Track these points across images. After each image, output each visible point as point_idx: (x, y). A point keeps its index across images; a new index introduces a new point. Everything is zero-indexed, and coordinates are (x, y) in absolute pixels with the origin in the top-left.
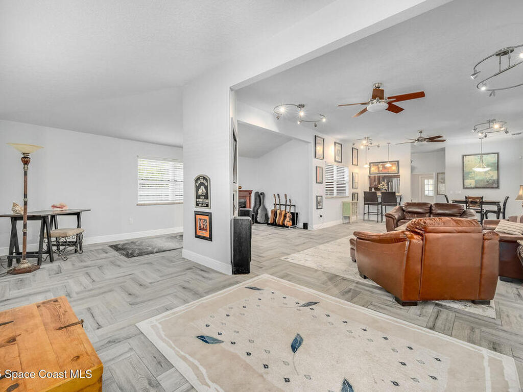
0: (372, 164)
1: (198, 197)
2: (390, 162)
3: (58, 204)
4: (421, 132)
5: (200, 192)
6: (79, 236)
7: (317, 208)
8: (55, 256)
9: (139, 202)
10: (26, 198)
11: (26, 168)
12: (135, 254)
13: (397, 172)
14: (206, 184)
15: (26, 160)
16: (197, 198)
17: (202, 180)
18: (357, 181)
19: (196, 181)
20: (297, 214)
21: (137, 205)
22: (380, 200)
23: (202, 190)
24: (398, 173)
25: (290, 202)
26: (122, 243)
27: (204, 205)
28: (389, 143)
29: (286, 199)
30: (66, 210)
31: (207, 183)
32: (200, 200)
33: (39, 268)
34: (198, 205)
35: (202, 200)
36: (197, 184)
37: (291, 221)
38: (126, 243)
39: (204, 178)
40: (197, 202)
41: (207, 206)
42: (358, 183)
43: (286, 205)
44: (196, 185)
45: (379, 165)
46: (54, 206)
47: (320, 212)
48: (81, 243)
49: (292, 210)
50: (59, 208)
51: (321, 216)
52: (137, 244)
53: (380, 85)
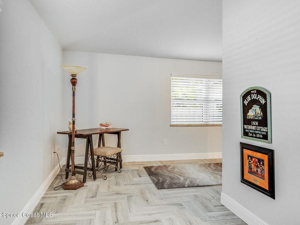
1: (247, 121)
3: (104, 123)
5: (251, 114)
6: (119, 155)
8: (98, 174)
9: (172, 123)
10: (74, 117)
11: (74, 89)
12: (166, 186)
14: (263, 101)
15: (74, 82)
16: (244, 124)
17: (254, 97)
19: (244, 97)
21: (171, 126)
23: (255, 112)
26: (155, 165)
27: (258, 136)
30: (110, 129)
31: (266, 100)
32: (250, 127)
33: (83, 186)
34: (246, 134)
35: (254, 128)
36: (246, 103)
38: (159, 167)
39: (260, 92)
40: (244, 129)
41: (265, 137)
44: (244, 104)
46: (101, 125)
48: (121, 161)
50: (105, 126)
52: (169, 169)
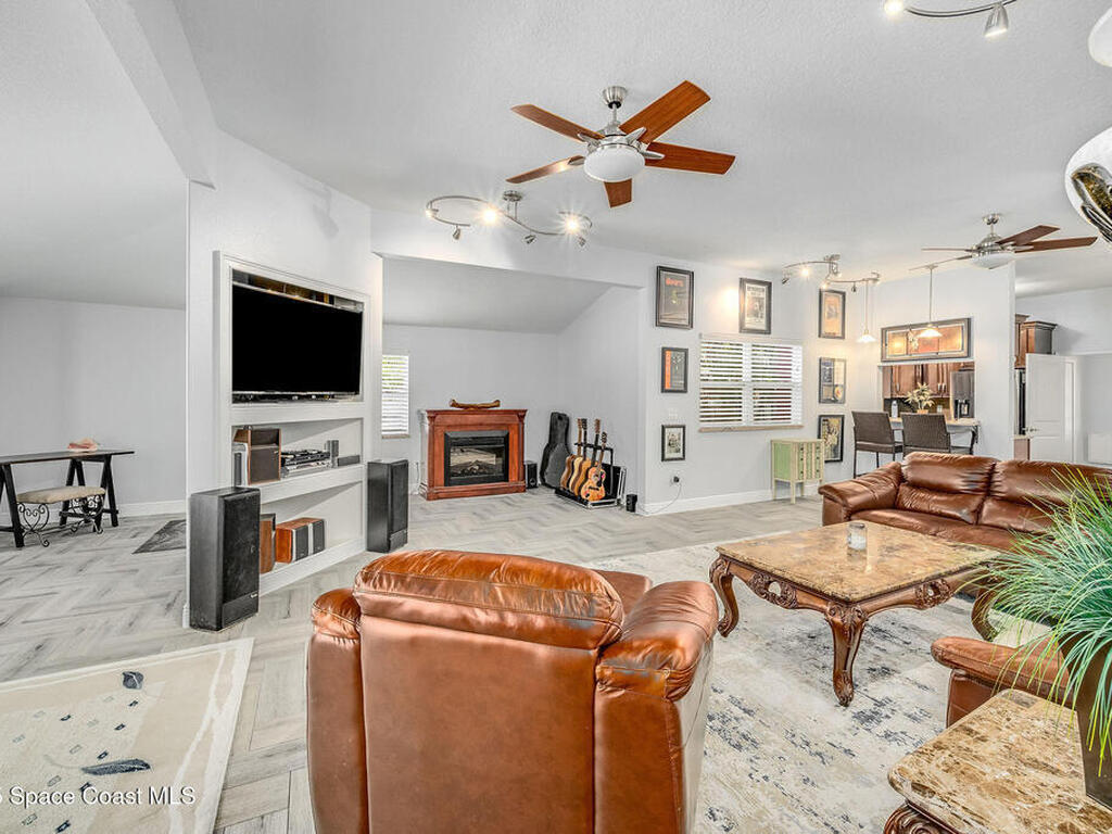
0: (889, 333)
2: (934, 323)
3: (78, 441)
4: (993, 222)
7: (663, 459)
13: (964, 353)
18: (841, 382)
20: (617, 470)
22: (898, 437)
24: (969, 354)
25: (605, 440)
28: (932, 267)
29: (598, 431)
37: (602, 488)
42: (844, 387)
43: (596, 448)
45: (911, 337)
46: (72, 445)
47: (674, 468)
49: (606, 460)
50: (83, 447)
51: (677, 480)
53: (618, 93)
